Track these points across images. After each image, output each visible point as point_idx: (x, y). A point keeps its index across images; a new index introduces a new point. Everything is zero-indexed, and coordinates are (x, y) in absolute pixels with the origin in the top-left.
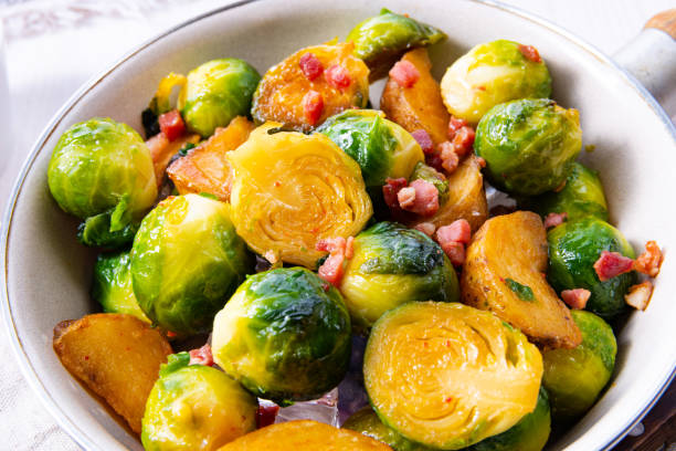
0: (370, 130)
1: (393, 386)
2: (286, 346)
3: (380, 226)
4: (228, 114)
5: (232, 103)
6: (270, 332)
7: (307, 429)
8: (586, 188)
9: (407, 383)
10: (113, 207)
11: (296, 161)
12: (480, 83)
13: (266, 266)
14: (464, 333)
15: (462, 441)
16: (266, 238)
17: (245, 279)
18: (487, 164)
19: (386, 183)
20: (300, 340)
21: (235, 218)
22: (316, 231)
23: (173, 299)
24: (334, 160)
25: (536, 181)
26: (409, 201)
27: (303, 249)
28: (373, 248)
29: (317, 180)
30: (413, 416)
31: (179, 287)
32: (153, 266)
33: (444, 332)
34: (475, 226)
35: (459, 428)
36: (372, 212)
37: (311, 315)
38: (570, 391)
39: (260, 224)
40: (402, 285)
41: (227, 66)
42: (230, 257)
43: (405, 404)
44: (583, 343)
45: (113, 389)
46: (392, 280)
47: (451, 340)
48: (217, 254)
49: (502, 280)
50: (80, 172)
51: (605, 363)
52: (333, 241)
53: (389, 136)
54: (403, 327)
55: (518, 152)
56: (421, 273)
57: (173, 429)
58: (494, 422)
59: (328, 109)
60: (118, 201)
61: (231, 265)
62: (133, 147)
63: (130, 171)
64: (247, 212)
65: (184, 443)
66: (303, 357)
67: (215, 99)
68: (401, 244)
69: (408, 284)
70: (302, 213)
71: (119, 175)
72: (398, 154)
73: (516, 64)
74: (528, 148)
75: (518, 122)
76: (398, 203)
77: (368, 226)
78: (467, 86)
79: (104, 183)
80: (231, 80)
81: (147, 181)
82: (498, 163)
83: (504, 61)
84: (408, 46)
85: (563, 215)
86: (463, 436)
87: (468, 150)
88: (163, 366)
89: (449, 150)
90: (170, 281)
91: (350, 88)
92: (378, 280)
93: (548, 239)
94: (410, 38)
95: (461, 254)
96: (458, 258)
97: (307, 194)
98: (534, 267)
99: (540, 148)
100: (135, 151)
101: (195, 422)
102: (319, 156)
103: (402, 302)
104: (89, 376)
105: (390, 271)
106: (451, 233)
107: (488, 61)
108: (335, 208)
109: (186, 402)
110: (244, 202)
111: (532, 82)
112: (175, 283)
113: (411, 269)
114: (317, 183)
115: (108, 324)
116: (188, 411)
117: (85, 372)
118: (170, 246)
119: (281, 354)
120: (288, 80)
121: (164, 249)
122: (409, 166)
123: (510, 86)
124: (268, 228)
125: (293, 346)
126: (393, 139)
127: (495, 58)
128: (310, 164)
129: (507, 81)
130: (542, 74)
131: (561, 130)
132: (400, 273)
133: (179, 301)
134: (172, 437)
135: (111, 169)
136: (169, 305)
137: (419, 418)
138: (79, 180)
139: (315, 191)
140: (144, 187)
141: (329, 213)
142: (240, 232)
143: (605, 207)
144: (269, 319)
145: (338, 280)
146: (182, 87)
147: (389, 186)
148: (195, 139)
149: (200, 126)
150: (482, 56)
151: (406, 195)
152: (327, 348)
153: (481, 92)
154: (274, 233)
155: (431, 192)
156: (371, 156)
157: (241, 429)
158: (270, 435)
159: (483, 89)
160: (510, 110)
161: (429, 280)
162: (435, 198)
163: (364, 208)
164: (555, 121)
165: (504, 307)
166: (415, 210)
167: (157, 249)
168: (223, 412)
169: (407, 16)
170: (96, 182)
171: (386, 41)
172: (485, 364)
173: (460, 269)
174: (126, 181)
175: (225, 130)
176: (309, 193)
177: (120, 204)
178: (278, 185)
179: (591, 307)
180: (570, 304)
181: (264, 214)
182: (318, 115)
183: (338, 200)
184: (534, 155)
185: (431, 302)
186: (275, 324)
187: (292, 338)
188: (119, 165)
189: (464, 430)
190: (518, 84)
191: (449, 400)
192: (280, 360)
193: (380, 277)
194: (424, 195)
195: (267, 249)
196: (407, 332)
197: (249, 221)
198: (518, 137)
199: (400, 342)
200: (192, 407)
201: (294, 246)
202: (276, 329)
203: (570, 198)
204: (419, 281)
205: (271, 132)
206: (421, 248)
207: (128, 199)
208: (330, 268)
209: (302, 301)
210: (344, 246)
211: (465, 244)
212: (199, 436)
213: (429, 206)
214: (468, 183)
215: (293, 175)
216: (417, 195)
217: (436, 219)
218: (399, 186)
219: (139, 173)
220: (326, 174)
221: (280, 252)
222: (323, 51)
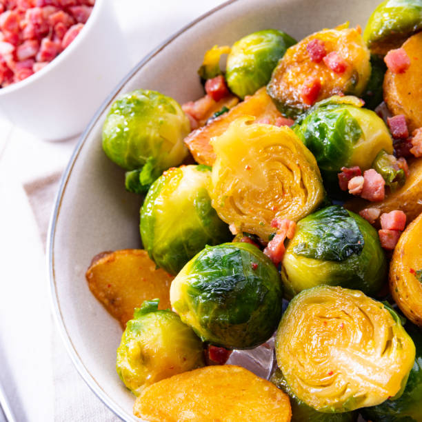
0: (334, 122)
1: (294, 353)
2: (212, 312)
3: (326, 211)
4: (257, 85)
5: (259, 75)
6: (201, 299)
7: (232, 374)
9: (304, 353)
10: (143, 166)
13: (229, 237)
15: (333, 409)
16: (234, 212)
17: (204, 247)
19: (341, 172)
20: (221, 308)
21: (212, 193)
22: (276, 210)
23: (164, 252)
24: (295, 151)
26: (357, 189)
27: (262, 224)
28: (308, 233)
29: (281, 166)
30: (303, 380)
31: (165, 244)
33: (342, 315)
35: (333, 398)
37: (231, 290)
39: (232, 199)
40: (320, 268)
41: (261, 41)
42: (206, 224)
43: (299, 371)
46: (314, 264)
47: (345, 323)
48: (196, 221)
49: (412, 271)
50: (117, 139)
54: (313, 305)
56: (336, 261)
57: (130, 363)
58: (364, 397)
60: (145, 162)
61: (206, 231)
62: (161, 119)
63: (155, 140)
64: (222, 189)
65: (135, 374)
66: (223, 322)
67: (246, 71)
69: (326, 269)
70: (265, 193)
71: (145, 143)
76: (348, 190)
79: (134, 148)
81: (172, 145)
86: (335, 405)
89: (419, 137)
90: (160, 239)
91: (346, 73)
92: (304, 262)
94: (416, 21)
96: (388, 245)
97: (271, 178)
100: (162, 123)
101: (143, 358)
102: (283, 146)
104: (109, 300)
105: (312, 256)
108: (293, 191)
110: (226, 177)
112: (162, 241)
113: (329, 257)
114: (281, 169)
115: (132, 259)
116: (138, 351)
117: (106, 297)
118: (160, 211)
119: (206, 317)
121: (154, 214)
124: (238, 205)
125: (217, 312)
128: (276, 152)
132: (319, 259)
133: (167, 255)
134: (128, 367)
135: (139, 138)
136: (161, 257)
137: (307, 384)
138: (117, 145)
139: (278, 175)
140: (169, 152)
141: (287, 195)
142: (214, 204)
144: (201, 289)
147: (343, 174)
151: (355, 184)
152: (243, 318)
154: (241, 208)
155: (377, 182)
156: (332, 146)
157: (180, 368)
158: (201, 375)
161: (342, 267)
162: (381, 187)
163: (315, 195)
165: (407, 297)
166: (363, 197)
167: (150, 214)
168: (165, 355)
170: (128, 148)
172: (364, 347)
174: (152, 147)
175: (251, 98)
176: (273, 177)
177: (147, 165)
178: (249, 168)
181: (235, 192)
182: (316, 94)
183: (295, 185)
185: (338, 288)
186: (205, 294)
187: (216, 307)
188: (147, 134)
189: (336, 401)
191: (331, 373)
192: (207, 321)
193: (305, 259)
194: (371, 184)
195: (233, 221)
196: (315, 310)
197: (221, 197)
199: (306, 318)
200: (141, 348)
201: (253, 219)
202: (204, 298)
204: (334, 268)
205: (247, 123)
206: (344, 238)
207: (153, 162)
208: (273, 246)
209: (228, 278)
210: (288, 227)
212: (146, 370)
215: (261, 161)
216: (365, 185)
217: (383, 205)
218: (353, 174)
219: (166, 140)
220: (288, 162)
221: (243, 224)
222: (330, 35)
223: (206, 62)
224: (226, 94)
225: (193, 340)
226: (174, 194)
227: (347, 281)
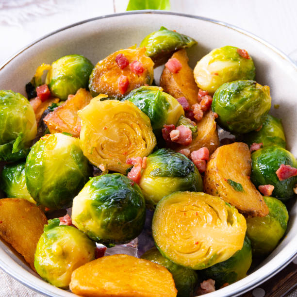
0: (155, 98)
1: (167, 236)
2: (111, 215)
3: (161, 151)
4: (75, 87)
5: (77, 81)
6: (103, 207)
7: (122, 259)
8: (274, 129)
9: (175, 234)
10: (14, 139)
11: (115, 115)
12: (216, 70)
14: (205, 208)
15: (204, 264)
16: (99, 157)
17: (89, 180)
18: (219, 116)
19: (164, 128)
20: (119, 212)
21: (83, 147)
22: (126, 154)
23: (50, 190)
24: (136, 115)
25: (245, 126)
26: (176, 137)
27: (119, 163)
28: (157, 163)
29: (127, 126)
30: (179, 252)
31: (53, 183)
32: (38, 172)
33: (195, 208)
34: (212, 151)
35: (202, 258)
36: (156, 144)
37: (125, 198)
38: (262, 240)
39: (96, 149)
40: (172, 182)
41: (75, 60)
42: (80, 168)
43: (174, 245)
44: (270, 214)
45: (15, 239)
46: (167, 180)
47: (198, 212)
48: (72, 166)
49: (225, 180)
51: (281, 225)
52: (136, 159)
53: (165, 101)
54: (173, 205)
55: (235, 110)
56: (183, 176)
57: (52, 259)
58: (220, 255)
59: (131, 86)
60: (17, 136)
61: (80, 171)
62: (25, 107)
63: (24, 120)
64: (89, 143)
65: (58, 266)
66: (121, 221)
67: (68, 78)
68: (172, 161)
69: (176, 182)
70: (118, 144)
71: (17, 122)
72: (170, 111)
73: (235, 60)
74: (241, 108)
75: (236, 94)
76: (170, 138)
77: (154, 151)
78: (208, 73)
79: (9, 127)
80: (77, 68)
81: (32, 125)
82: (225, 116)
83: (229, 58)
84: (176, 49)
85: (261, 144)
86: (205, 262)
87: (208, 109)
88: (46, 226)
89: (198, 108)
90: (48, 180)
91: (144, 74)
92: (160, 180)
93: (252, 158)
94: (177, 44)
95: (204, 166)
96: (202, 168)
97: (121, 134)
98: (244, 173)
99: (247, 108)
100: (26, 109)
101: (64, 255)
102: (127, 113)
103: (172, 192)
104: (3, 232)
105: (166, 175)
106: (199, 155)
107: (220, 58)
108: (136, 141)
109: (59, 244)
110: (88, 138)
111: (244, 70)
112: (51, 180)
113: (177, 174)
114: (126, 127)
115: (12, 204)
116: (61, 249)
118: (48, 162)
119: (109, 219)
120: (109, 69)
121: (44, 163)
122: (176, 118)
123: (232, 72)
124: (100, 152)
125: (116, 214)
126: (168, 103)
127: (224, 57)
128: (123, 117)
129: (231, 69)
130: (250, 65)
131: (259, 98)
132: (171, 176)
133: (52, 191)
134: (52, 263)
135: (13, 119)
136: (47, 194)
137: (181, 253)
139: (125, 132)
140: (30, 129)
141: (133, 144)
142: (85, 154)
143: (284, 139)
144: (103, 201)
145: (138, 180)
146: (48, 72)
147: (165, 129)
149: (60, 93)
150: (216, 56)
151: (174, 134)
152: (133, 216)
153: (216, 76)
154: (103, 155)
155: (188, 132)
156: (155, 113)
157: (88, 259)
158: (103, 262)
159: (217, 74)
160: (231, 87)
161: (186, 180)
162: (190, 136)
163: (152, 141)
164: (256, 93)
165: (226, 195)
166: (179, 142)
167: (41, 163)
168: (79, 249)
169: (175, 31)
170: (5, 125)
171: (164, 46)
173: (203, 174)
174: (21, 125)
175: (74, 96)
176: (122, 133)
177: (18, 138)
178: (105, 128)
179: (274, 195)
180: (263, 193)
181: (98, 145)
182: (127, 89)
183: (138, 136)
184: (244, 112)
185: (187, 192)
186: (106, 203)
187: (115, 210)
188: (17, 116)
189: (205, 259)
190: (236, 71)
191: (197, 243)
192: (108, 222)
193: (160, 178)
194: (184, 134)
195: (100, 163)
196: (175, 208)
197: (90, 148)
198: (235, 102)
199: (171, 213)
200: (62, 247)
201: (114, 161)
202: (106, 206)
203: (264, 134)
204: (181, 181)
206: (183, 163)
207: (22, 135)
208: (134, 173)
209: (120, 191)
210: (141, 162)
211: (206, 160)
212: (66, 262)
213: (187, 140)
214: (208, 127)
215: (114, 123)
216: (180, 134)
217: (191, 147)
218: (171, 129)
219: (28, 121)
220: (131, 123)
221: (107, 165)
222: (128, 52)
223: (36, 75)
226: (56, 149)
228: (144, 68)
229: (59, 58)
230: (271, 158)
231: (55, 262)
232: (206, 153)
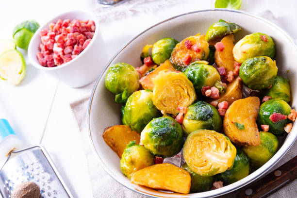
0: (199, 70)
1: (190, 155)
2: (158, 142)
3: (199, 103)
4: (165, 59)
5: (166, 55)
6: (154, 137)
7: (167, 166)
9: (195, 155)
10: (123, 92)
11: (173, 81)
12: (244, 50)
13: (161, 115)
14: (213, 140)
15: (207, 174)
16: (162, 106)
17: (152, 120)
18: (242, 80)
20: (162, 140)
21: (153, 99)
22: (178, 104)
23: (135, 123)
24: (184, 81)
25: (259, 86)
26: (209, 94)
27: (173, 110)
28: (192, 111)
29: (180, 87)
31: (136, 120)
32: (128, 113)
33: (208, 140)
34: (230, 103)
36: (196, 98)
37: (165, 133)
39: (161, 101)
40: (198, 123)
41: (165, 42)
42: (151, 111)
43: (193, 161)
44: (261, 144)
46: (195, 122)
47: (209, 142)
48: (147, 110)
49: (232, 122)
50: (112, 81)
52: (181, 108)
53: (206, 71)
54: (196, 137)
55: (249, 77)
56: (204, 120)
57: (127, 164)
58: (219, 169)
59: (193, 59)
60: (124, 90)
61: (152, 113)
62: (129, 73)
63: (128, 82)
64: (157, 98)
65: (129, 168)
66: (163, 145)
67: (160, 54)
68: (204, 108)
69: (200, 123)
70: (174, 98)
71: (124, 83)
72: (209, 78)
73: (258, 43)
74: (253, 76)
75: (250, 67)
76: (205, 95)
77: (195, 102)
78: (240, 51)
79: (119, 85)
80: (166, 47)
81: (134, 83)
82: (245, 80)
83: (254, 42)
84: (225, 34)
85: (269, 97)
88: (128, 145)
89: (230, 75)
91: (201, 52)
92: (192, 122)
93: (260, 107)
94: (226, 32)
95: (224, 113)
96: (222, 114)
97: (176, 92)
98: (251, 117)
99: (257, 76)
100: (130, 75)
101: (132, 162)
102: (180, 80)
103: (198, 129)
105: (195, 119)
106: (222, 105)
107: (248, 42)
108: (184, 97)
109: (130, 157)
110: (158, 93)
111: (264, 49)
112: (135, 118)
113: (201, 119)
114: (179, 89)
116: (130, 160)
117: (111, 144)
118: (133, 107)
119: (157, 144)
120: (182, 49)
121: (131, 109)
123: (255, 51)
124: (163, 103)
125: (160, 142)
126: (208, 73)
127: (251, 41)
128: (177, 82)
129: (254, 49)
130: (269, 45)
131: (266, 69)
132: (197, 120)
134: (126, 166)
135: (121, 81)
136: (134, 125)
137: (196, 166)
138: (112, 84)
139: (179, 91)
140: (133, 86)
141: (182, 98)
142: (154, 103)
144: (154, 134)
146: (151, 49)
147: (203, 89)
148: (156, 66)
149: (157, 62)
150: (247, 40)
151: (208, 92)
152: (171, 143)
153: (244, 54)
154: (165, 104)
155: (216, 91)
156: (198, 79)
157: (146, 165)
159: (244, 53)
160: (249, 62)
161: (206, 123)
162: (218, 93)
163: (193, 97)
164: (264, 66)
165: (231, 132)
166: (211, 97)
167: (129, 109)
168: (141, 160)
170: (117, 85)
171: (218, 33)
172: (217, 150)
173: (222, 118)
174: (126, 84)
175: (163, 64)
178: (167, 89)
181: (162, 98)
182: (189, 61)
183: (185, 94)
184: (255, 78)
185: (205, 130)
187: (160, 140)
188: (124, 79)
189: (208, 171)
190: (258, 50)
191: (205, 161)
192: (157, 146)
193: (192, 121)
194: (214, 92)
195: (162, 109)
196: (197, 139)
197: (157, 101)
198: (249, 72)
199: (194, 142)
200: (131, 158)
201: (170, 108)
202: (155, 137)
203: (273, 91)
204: (203, 123)
205: (165, 72)
206: (206, 112)
207: (127, 90)
208: (179, 117)
209: (164, 129)
210: (184, 110)
211: (226, 109)
212: (133, 167)
213: (216, 96)
214: (233, 87)
215: (172, 86)
216: (212, 93)
217: (219, 100)
218: (207, 89)
219: (131, 81)
220: (182, 86)
221: (166, 110)
222: (193, 38)
223: (143, 51)
224: (152, 64)
225: (150, 155)
226: (138, 100)
227: (209, 127)
228: (200, 49)
229: (158, 40)
230: (269, 108)
231: (128, 166)
232: (225, 105)
